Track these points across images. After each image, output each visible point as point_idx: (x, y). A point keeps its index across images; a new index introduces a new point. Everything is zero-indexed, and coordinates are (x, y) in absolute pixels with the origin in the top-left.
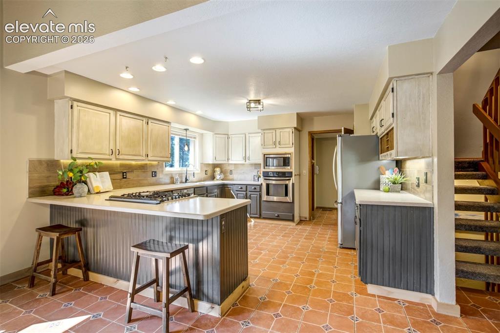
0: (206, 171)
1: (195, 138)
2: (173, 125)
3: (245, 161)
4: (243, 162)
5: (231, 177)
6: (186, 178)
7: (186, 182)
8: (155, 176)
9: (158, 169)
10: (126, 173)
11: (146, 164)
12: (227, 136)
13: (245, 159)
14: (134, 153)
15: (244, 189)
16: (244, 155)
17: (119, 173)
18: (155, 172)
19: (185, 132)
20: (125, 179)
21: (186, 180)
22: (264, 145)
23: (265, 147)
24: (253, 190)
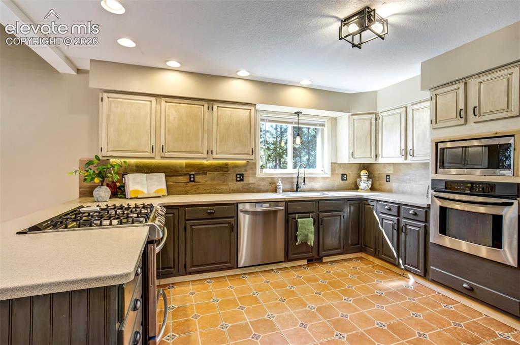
0: (343, 175)
1: (324, 125)
2: (259, 107)
3: (406, 159)
4: (401, 160)
5: (387, 186)
6: (297, 185)
7: (297, 191)
8: (242, 180)
9: (246, 170)
10: (193, 175)
11: (227, 164)
12: (373, 116)
13: (406, 153)
14: (188, 150)
15: (395, 212)
16: (403, 147)
17: (185, 174)
18: (242, 175)
19: (296, 117)
20: (193, 183)
21: (297, 187)
22: (435, 121)
23: (438, 126)
24: (412, 217)
